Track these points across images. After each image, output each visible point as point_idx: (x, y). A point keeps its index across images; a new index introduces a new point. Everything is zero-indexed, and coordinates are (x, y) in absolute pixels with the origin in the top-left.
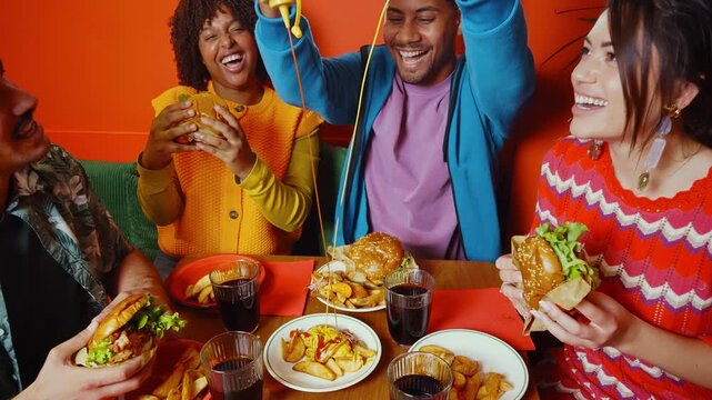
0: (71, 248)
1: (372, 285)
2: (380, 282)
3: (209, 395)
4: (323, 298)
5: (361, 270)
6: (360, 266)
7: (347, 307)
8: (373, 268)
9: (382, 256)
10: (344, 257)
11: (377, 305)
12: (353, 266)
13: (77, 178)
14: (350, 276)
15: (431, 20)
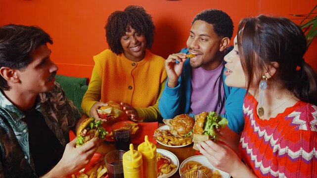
0: (56, 124)
1: (180, 136)
2: (183, 135)
3: (107, 176)
4: (158, 140)
5: (176, 130)
6: (175, 128)
7: (168, 145)
8: (181, 129)
9: (185, 124)
10: (169, 124)
11: (181, 145)
12: (172, 128)
13: (60, 94)
14: (171, 132)
15: (207, 40)
